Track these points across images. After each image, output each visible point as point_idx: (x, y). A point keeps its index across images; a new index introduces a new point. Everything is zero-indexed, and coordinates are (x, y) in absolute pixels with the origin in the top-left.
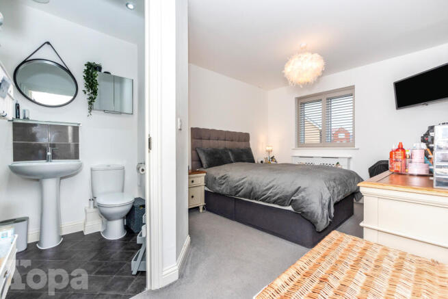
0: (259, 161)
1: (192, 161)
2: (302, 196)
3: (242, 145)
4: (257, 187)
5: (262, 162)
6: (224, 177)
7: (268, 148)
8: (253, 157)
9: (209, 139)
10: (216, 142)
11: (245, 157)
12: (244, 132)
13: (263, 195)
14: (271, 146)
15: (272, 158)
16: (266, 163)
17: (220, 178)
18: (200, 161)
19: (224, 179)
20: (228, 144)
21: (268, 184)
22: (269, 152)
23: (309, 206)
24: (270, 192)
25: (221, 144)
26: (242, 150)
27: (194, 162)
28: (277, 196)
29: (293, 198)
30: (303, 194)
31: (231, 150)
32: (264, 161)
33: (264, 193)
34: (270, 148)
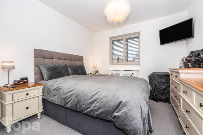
0: (89, 73)
1: (35, 75)
2: (125, 112)
3: (78, 63)
4: (83, 99)
5: (91, 73)
6: (57, 89)
7: (94, 65)
8: (85, 71)
9: (52, 58)
10: (59, 61)
11: (79, 71)
12: (80, 55)
13: (88, 108)
14: (96, 64)
15: (97, 71)
16: (93, 75)
17: (54, 90)
18: (41, 74)
19: (57, 90)
20: (68, 62)
21: (92, 97)
22: (95, 67)
23: (132, 123)
24: (94, 105)
25: (62, 63)
26: (78, 66)
27: (37, 76)
28: (100, 111)
29: (116, 114)
30: (125, 109)
31: (70, 67)
32: (92, 73)
33: (88, 106)
34: (96, 65)
